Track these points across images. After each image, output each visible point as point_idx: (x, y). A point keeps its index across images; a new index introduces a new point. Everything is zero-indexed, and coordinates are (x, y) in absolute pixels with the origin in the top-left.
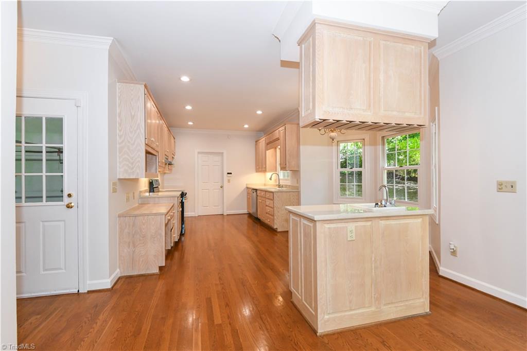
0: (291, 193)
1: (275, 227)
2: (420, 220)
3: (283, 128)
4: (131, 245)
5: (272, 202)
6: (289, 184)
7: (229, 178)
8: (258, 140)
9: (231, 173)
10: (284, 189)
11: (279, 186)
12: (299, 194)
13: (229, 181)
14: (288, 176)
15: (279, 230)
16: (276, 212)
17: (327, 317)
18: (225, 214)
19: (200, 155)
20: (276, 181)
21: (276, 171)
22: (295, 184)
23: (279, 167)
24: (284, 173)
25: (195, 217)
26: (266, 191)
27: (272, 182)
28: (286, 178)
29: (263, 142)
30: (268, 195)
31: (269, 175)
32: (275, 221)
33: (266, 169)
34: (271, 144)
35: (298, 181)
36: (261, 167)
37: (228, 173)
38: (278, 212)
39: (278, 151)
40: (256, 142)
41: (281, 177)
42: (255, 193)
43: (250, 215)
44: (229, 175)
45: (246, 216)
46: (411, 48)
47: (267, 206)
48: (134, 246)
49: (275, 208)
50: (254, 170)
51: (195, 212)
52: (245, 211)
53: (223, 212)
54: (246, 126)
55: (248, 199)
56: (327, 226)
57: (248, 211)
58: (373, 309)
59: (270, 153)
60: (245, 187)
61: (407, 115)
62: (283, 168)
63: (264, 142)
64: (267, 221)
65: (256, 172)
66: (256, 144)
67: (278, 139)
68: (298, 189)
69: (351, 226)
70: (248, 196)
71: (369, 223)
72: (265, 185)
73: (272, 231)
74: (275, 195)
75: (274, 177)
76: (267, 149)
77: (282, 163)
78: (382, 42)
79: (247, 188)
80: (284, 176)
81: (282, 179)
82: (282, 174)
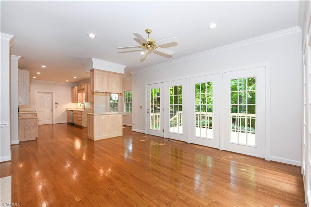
0: (90, 111)
1: (83, 125)
2: (120, 115)
3: (86, 85)
4: (24, 130)
5: (81, 115)
6: (89, 108)
7: (56, 105)
8: (73, 88)
9: (57, 103)
10: (87, 110)
11: (85, 109)
12: (93, 112)
13: (56, 107)
14: (89, 105)
15: (84, 126)
16: (83, 120)
17: (96, 137)
18: (54, 123)
19: (38, 93)
20: (83, 107)
21: (83, 102)
22: (92, 108)
23: (84, 101)
24: (87, 104)
26: (78, 111)
27: (81, 107)
28: (88, 105)
30: (79, 113)
31: (79, 104)
32: (83, 123)
33: (78, 101)
34: (80, 90)
35: (93, 107)
36: (74, 100)
37: (56, 103)
39: (84, 93)
40: (72, 88)
41: (86, 105)
42: (72, 112)
43: (69, 123)
44: (56, 104)
45: (66, 124)
46: (118, 76)
47: (78, 117)
48: (25, 130)
49: (83, 118)
52: (66, 122)
54: (67, 81)
55: (68, 116)
56: (97, 116)
57: (67, 122)
58: (108, 135)
59: (80, 94)
61: (117, 91)
62: (86, 101)
63: (76, 89)
64: (79, 124)
65: (72, 102)
66: (72, 90)
67: (84, 89)
68: (93, 110)
69: (103, 116)
70: (67, 114)
71: (108, 116)
72: (77, 109)
73: (81, 127)
74: (83, 113)
75: (82, 105)
76: (78, 92)
77: (86, 99)
78: (111, 74)
79: (67, 110)
80: (87, 105)
81: (86, 106)
82: (86, 104)
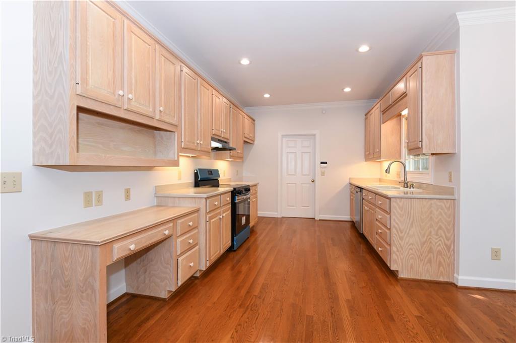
0: (433, 201)
5: (387, 215)
6: (429, 182)
7: (323, 170)
8: (369, 111)
9: (326, 163)
11: (406, 184)
12: (454, 204)
13: (323, 174)
16: (395, 238)
18: (317, 218)
19: (285, 140)
20: (399, 175)
21: (399, 157)
23: (404, 151)
24: (416, 164)
25: (278, 218)
26: (377, 194)
27: (391, 177)
28: (421, 170)
29: (376, 113)
30: (379, 201)
31: (384, 164)
32: (394, 256)
33: (380, 154)
34: (391, 110)
36: (372, 153)
37: (322, 163)
38: (401, 238)
40: (367, 114)
41: (410, 167)
42: (360, 193)
43: (353, 224)
44: (323, 165)
45: (348, 225)
47: (377, 221)
49: (394, 230)
50: (363, 157)
51: (277, 212)
52: (347, 217)
53: (315, 216)
54: (347, 90)
55: (351, 200)
57: (351, 218)
59: (387, 128)
60: (347, 182)
62: (414, 150)
63: (378, 111)
65: (366, 161)
66: (366, 119)
67: (404, 96)
68: (453, 194)
70: (351, 196)
74: (394, 204)
75: (395, 167)
76: (382, 122)
79: (351, 184)
80: (417, 168)
81: (412, 173)
82: (410, 163)
